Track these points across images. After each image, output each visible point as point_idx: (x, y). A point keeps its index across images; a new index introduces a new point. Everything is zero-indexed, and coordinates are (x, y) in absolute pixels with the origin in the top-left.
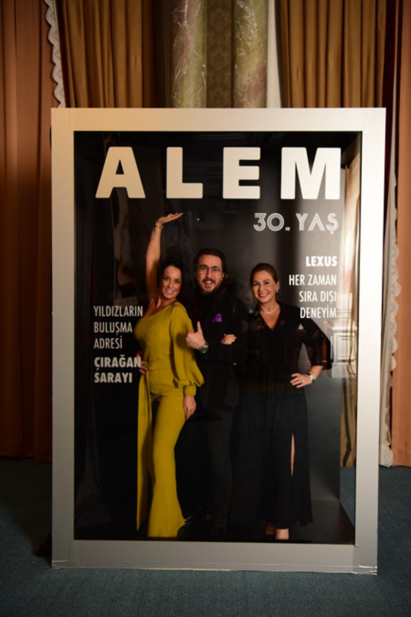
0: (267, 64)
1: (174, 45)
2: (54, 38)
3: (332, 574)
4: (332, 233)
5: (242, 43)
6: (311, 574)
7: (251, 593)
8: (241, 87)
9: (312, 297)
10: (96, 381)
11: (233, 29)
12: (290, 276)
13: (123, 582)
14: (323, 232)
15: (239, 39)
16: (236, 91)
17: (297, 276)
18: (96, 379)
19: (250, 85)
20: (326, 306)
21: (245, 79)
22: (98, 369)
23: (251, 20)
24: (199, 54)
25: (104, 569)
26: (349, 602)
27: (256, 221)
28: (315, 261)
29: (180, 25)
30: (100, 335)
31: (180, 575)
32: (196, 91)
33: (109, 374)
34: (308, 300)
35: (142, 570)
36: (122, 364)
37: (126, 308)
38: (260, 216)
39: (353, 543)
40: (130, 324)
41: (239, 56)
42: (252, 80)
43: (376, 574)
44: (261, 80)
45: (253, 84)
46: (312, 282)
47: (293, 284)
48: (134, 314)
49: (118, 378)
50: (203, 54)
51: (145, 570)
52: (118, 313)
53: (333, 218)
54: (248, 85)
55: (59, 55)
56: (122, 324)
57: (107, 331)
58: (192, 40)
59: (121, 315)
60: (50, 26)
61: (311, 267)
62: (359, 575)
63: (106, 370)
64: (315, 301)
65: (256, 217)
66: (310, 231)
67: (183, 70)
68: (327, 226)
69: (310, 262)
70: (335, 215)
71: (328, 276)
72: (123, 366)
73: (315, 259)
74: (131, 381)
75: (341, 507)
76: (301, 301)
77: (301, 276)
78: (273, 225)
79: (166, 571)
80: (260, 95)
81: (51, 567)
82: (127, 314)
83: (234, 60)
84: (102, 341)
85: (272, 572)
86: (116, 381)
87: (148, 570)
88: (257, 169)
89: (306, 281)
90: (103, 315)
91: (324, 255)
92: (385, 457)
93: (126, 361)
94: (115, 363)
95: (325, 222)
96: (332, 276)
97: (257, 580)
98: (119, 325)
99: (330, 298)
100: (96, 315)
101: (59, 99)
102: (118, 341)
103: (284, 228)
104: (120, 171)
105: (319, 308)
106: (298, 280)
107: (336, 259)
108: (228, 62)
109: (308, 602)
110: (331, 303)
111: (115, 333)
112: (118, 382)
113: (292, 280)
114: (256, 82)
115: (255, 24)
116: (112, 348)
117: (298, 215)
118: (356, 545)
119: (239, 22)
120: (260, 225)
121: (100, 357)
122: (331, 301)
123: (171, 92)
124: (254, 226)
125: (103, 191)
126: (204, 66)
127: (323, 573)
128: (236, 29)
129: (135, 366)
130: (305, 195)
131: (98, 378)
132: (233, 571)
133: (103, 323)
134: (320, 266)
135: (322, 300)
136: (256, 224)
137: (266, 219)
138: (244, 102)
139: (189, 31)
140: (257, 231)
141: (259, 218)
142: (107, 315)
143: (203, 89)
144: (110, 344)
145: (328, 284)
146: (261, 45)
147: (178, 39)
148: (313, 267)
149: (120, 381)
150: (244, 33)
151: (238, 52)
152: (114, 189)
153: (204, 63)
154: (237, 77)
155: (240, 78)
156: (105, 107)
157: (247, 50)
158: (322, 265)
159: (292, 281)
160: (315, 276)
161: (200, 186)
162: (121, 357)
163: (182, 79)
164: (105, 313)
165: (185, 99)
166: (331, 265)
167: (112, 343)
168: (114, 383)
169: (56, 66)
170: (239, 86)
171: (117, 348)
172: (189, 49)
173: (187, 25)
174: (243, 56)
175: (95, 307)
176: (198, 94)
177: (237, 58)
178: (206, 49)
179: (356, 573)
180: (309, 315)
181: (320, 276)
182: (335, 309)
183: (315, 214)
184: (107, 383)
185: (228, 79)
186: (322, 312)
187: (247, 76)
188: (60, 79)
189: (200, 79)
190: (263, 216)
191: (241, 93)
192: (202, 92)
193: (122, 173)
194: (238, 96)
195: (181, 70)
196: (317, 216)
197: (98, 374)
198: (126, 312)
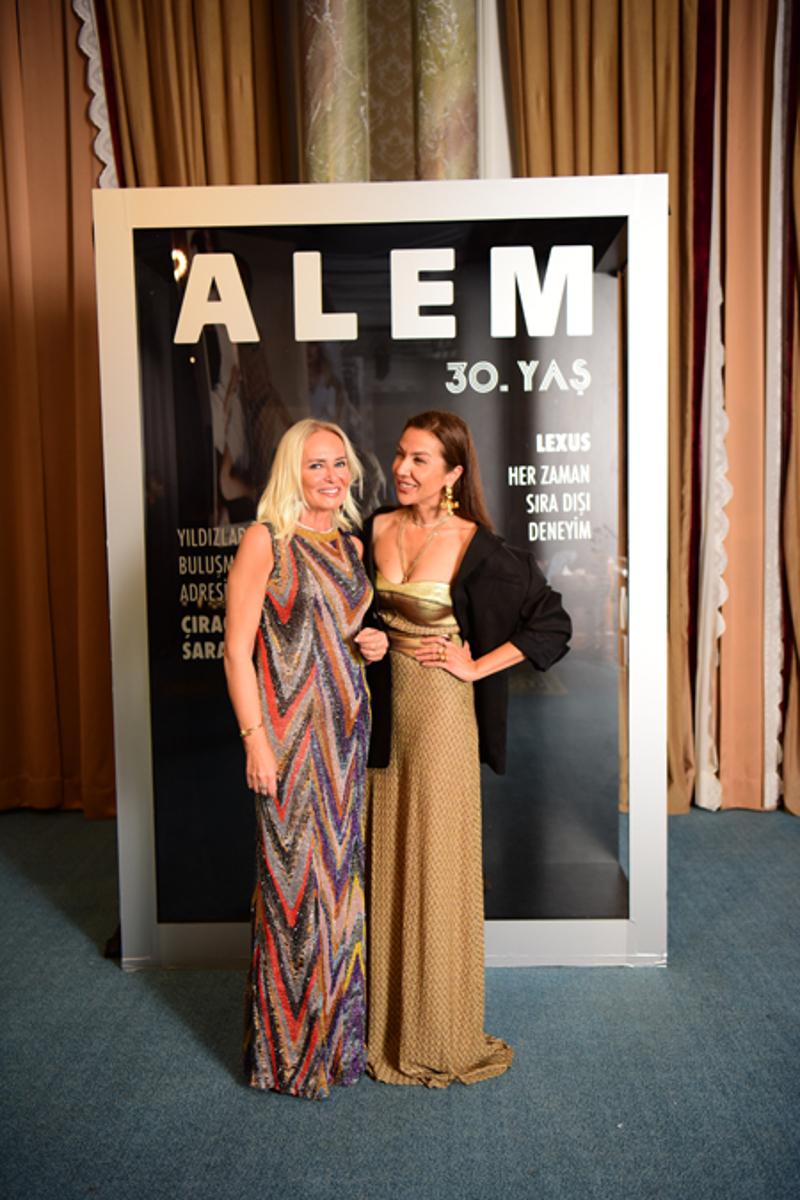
0: (477, 87)
1: (309, 57)
2: (90, 44)
3: (591, 969)
4: (580, 393)
5: (431, 51)
6: (556, 970)
8: (431, 132)
9: (548, 505)
10: (186, 657)
11: (415, 23)
12: (510, 469)
14: (564, 392)
15: (425, 44)
16: (421, 139)
17: (522, 468)
18: (185, 653)
19: (447, 129)
20: (573, 520)
21: (439, 118)
22: (188, 636)
23: (446, 8)
24: (355, 74)
26: (613, 1005)
27: (449, 376)
28: (553, 443)
29: (319, 21)
30: (189, 579)
32: (349, 141)
33: (207, 644)
34: (541, 510)
38: (457, 367)
39: (626, 916)
41: (426, 75)
42: (450, 119)
43: (665, 966)
44: (469, 119)
45: (453, 125)
46: (548, 479)
47: (516, 483)
50: (362, 72)
52: (219, 541)
53: (582, 367)
54: (443, 128)
55: (101, 76)
56: (226, 559)
57: (201, 572)
58: (341, 48)
59: (224, 544)
60: (81, 22)
61: (545, 453)
62: (635, 967)
63: (202, 638)
64: (553, 510)
65: (449, 369)
66: (544, 392)
67: (325, 104)
68: (572, 382)
69: (544, 445)
70: (585, 362)
71: (575, 468)
73: (552, 440)
76: (530, 511)
77: (530, 468)
78: (479, 382)
80: (466, 145)
81: (121, 968)
83: (417, 80)
84: (193, 588)
88: (449, 285)
89: (538, 477)
90: (194, 545)
91: (567, 432)
92: (709, 793)
94: (217, 625)
95: (568, 374)
96: (582, 467)
98: (221, 561)
99: (579, 505)
100: (182, 544)
101: (102, 158)
102: (220, 588)
103: (498, 387)
104: (214, 294)
105: (560, 523)
106: (524, 476)
107: (588, 439)
108: (409, 82)
109: (547, 1005)
110: (581, 514)
111: (215, 573)
113: (516, 475)
114: (457, 122)
115: (454, 16)
116: (211, 599)
117: (522, 364)
118: (631, 920)
119: (424, 12)
120: (456, 382)
121: (191, 616)
122: (582, 510)
123: (304, 146)
124: (447, 384)
125: (187, 332)
126: (364, 94)
127: (576, 968)
128: (419, 25)
130: (532, 332)
131: (188, 652)
133: (195, 558)
134: (562, 451)
135: (566, 509)
136: (449, 381)
137: (466, 373)
139: (334, 32)
140: (450, 393)
141: (453, 372)
142: (201, 544)
143: (363, 140)
144: (207, 593)
145: (575, 481)
146: (466, 54)
147: (314, 47)
148: (550, 453)
150: (433, 31)
151: (424, 68)
153: (365, 89)
154: (423, 110)
155: (429, 115)
156: (189, 184)
157: (439, 63)
158: (565, 450)
159: (513, 479)
160: (553, 468)
161: (352, 318)
163: (325, 120)
164: (197, 541)
165: (331, 157)
166: (580, 451)
167: (211, 592)
168: (216, 660)
169: (96, 97)
170: (428, 130)
171: (219, 600)
172: (335, 65)
173: (331, 21)
174: (433, 75)
175: (179, 531)
176: (354, 147)
177: (423, 78)
178: (367, 63)
179: (632, 966)
180: (545, 535)
181: (561, 468)
182: (588, 523)
183: (550, 361)
184: (205, 660)
185: (410, 112)
186: (566, 531)
187: (442, 111)
188: (103, 121)
189: (358, 120)
190: (461, 367)
191: (432, 143)
192: (361, 142)
193: (219, 299)
194: (425, 149)
195: (322, 103)
196: (554, 365)
197: (187, 644)
198: (233, 539)
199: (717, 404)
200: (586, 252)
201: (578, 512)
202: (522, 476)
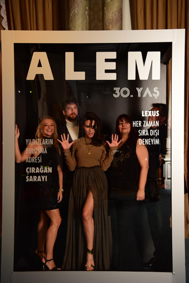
0: (122, 7)
4: (156, 98)
8: (108, 20)
9: (145, 133)
10: (27, 181)
12: (133, 122)
14: (151, 97)
16: (105, 22)
17: (137, 122)
18: (27, 180)
19: (113, 19)
20: (154, 139)
21: (110, 15)
22: (28, 174)
24: (84, 1)
27: (114, 92)
28: (147, 114)
32: (82, 22)
33: (34, 177)
34: (143, 135)
36: (42, 171)
37: (44, 140)
38: (117, 89)
41: (107, 2)
42: (114, 16)
44: (119, 16)
45: (115, 18)
46: (145, 125)
49: (39, 179)
53: (157, 90)
54: (112, 19)
61: (145, 117)
63: (33, 174)
65: (114, 90)
66: (144, 97)
67: (75, 11)
68: (153, 94)
69: (144, 114)
70: (158, 88)
72: (42, 172)
73: (147, 113)
74: (46, 180)
76: (139, 135)
77: (139, 121)
78: (124, 94)
82: (44, 143)
88: (114, 63)
89: (142, 124)
93: (44, 169)
95: (152, 92)
96: (156, 121)
99: (155, 134)
102: (39, 158)
103: (130, 96)
104: (40, 65)
105: (149, 139)
106: (138, 124)
107: (158, 112)
108: (101, 6)
110: (156, 136)
112: (39, 181)
114: (116, 17)
116: (36, 162)
117: (137, 89)
118: (173, 273)
120: (116, 94)
123: (68, 24)
125: (31, 76)
126: (87, 8)
129: (49, 172)
130: (141, 78)
131: (28, 179)
135: (151, 135)
136: (114, 94)
137: (120, 91)
138: (110, 28)
140: (115, 97)
143: (87, 21)
144: (35, 160)
145: (154, 126)
149: (40, 181)
151: (106, 0)
152: (37, 75)
153: (87, 7)
154: (106, 13)
155: (108, 15)
156: (31, 30)
159: (134, 125)
161: (84, 73)
162: (41, 167)
163: (75, 15)
165: (77, 27)
167: (36, 160)
168: (37, 182)
169: (2, 8)
170: (107, 19)
171: (39, 162)
174: (109, 2)
175: (26, 140)
176: (84, 24)
177: (105, 3)
184: (33, 181)
185: (101, 15)
186: (151, 141)
187: (111, 14)
188: (5, 15)
189: (85, 16)
190: (118, 89)
191: (108, 24)
192: (86, 23)
193: (41, 66)
194: (106, 25)
195: (74, 10)
196: (148, 89)
197: (28, 177)
198: (44, 142)
200: (158, 54)
201: (155, 136)
202: (137, 124)
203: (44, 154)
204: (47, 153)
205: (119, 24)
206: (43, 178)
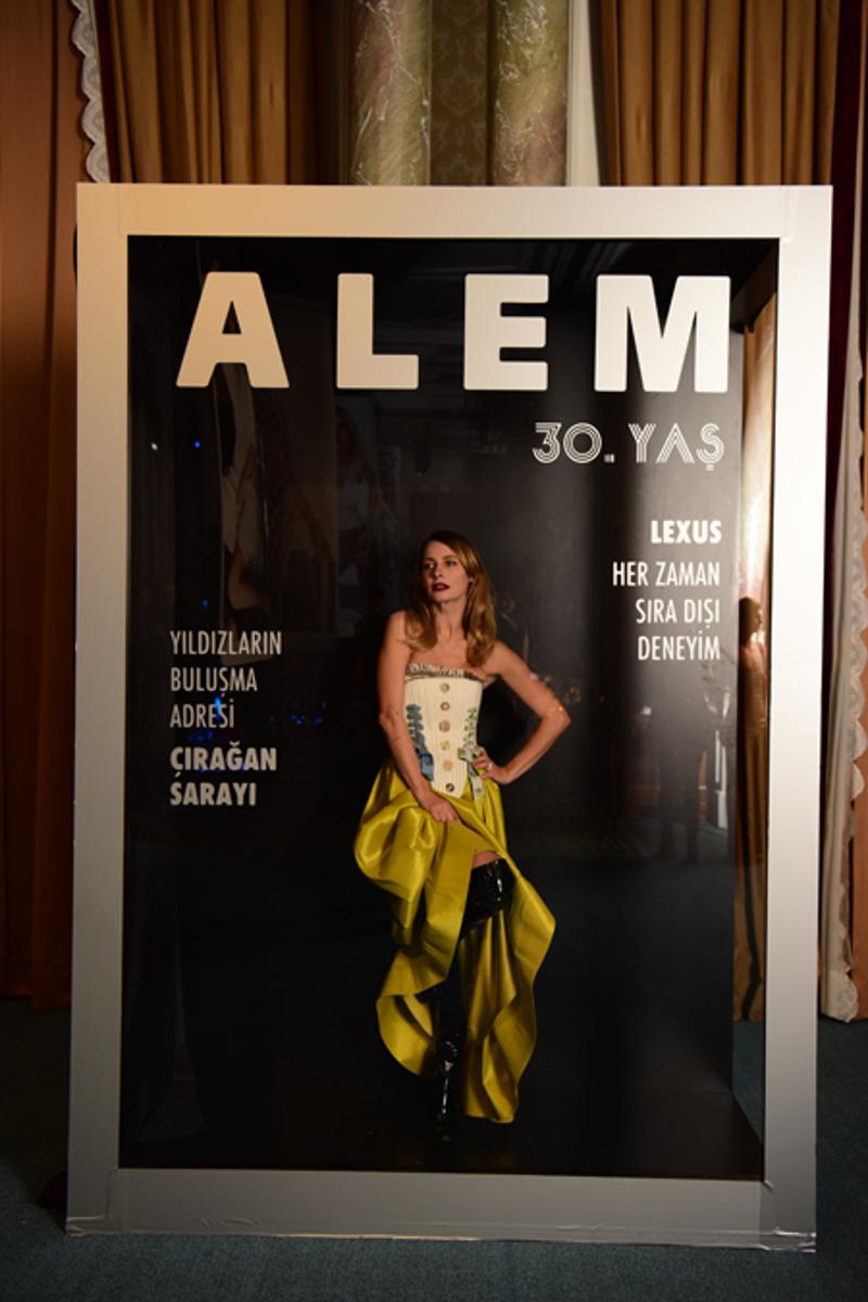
0: (566, 99)
1: (358, 55)
2: (86, 41)
3: (712, 1249)
4: (710, 468)
5: (510, 50)
6: (664, 1250)
7: (525, 1287)
8: (508, 151)
9: (664, 613)
10: (174, 802)
11: (493, 19)
12: (615, 565)
13: (229, 1263)
14: (690, 467)
15: (505, 43)
16: (497, 159)
17: (630, 564)
18: (174, 797)
19: (529, 146)
20: (699, 635)
21: (519, 133)
22: (178, 774)
24: (414, 76)
25: (188, 1237)
27: (538, 440)
28: (672, 532)
29: (373, 11)
30: (182, 697)
31: (362, 1249)
32: (406, 159)
33: (204, 786)
34: (656, 620)
35: (275, 1238)
36: (234, 763)
37: (244, 635)
38: (549, 429)
39: (759, 1176)
40: (251, 671)
41: (506, 81)
42: (533, 135)
43: (813, 1251)
44: (555, 136)
45: (538, 142)
46: (664, 579)
47: (623, 583)
48: (262, 648)
49: (224, 795)
50: (424, 75)
51: (281, 1238)
52: (225, 648)
53: (714, 434)
54: (524, 146)
55: (97, 78)
56: (233, 671)
57: (199, 689)
58: (398, 42)
59: (232, 652)
60: (76, 12)
61: (663, 544)
62: (773, 1251)
63: (197, 777)
64: (671, 620)
65: (538, 431)
66: (660, 464)
67: (377, 112)
68: (699, 453)
69: (660, 534)
70: (717, 428)
71: (701, 566)
72: (234, 768)
73: (671, 527)
74: (252, 802)
75: (736, 1106)
76: (640, 621)
77: (640, 564)
78: (577, 449)
79: (329, 1239)
81: (65, 1232)
82: (247, 649)
83: (493, 88)
84: (188, 710)
85: (573, 1244)
86: (219, 802)
87: (289, 1239)
88: (540, 322)
89: (651, 576)
90: (192, 652)
91: (692, 519)
92: (840, 998)
93: (243, 756)
94: (217, 760)
95: (695, 443)
96: (710, 565)
97: (538, 1262)
98: (227, 675)
99: (705, 615)
100: (176, 651)
101: (94, 177)
102: (224, 710)
103: (601, 456)
104: (232, 326)
105: (679, 638)
106: (633, 574)
107: (720, 528)
108: (480, 97)
110: (708, 627)
111: (218, 691)
112: (224, 804)
113: (620, 573)
114: (541, 139)
115: (542, 9)
116: (211, 725)
117: (634, 428)
118: (767, 1182)
119: (504, 4)
120: (547, 449)
121: (184, 747)
123: (350, 165)
124: (535, 452)
125: (194, 372)
126: (426, 103)
127: (691, 1248)
128: (498, 20)
129: (264, 768)
130: (650, 384)
131: (178, 795)
132: (483, 1242)
133: (192, 671)
134: (683, 542)
135: (687, 620)
136: (537, 447)
137: (560, 437)
139: (391, 24)
140: (539, 463)
141: (544, 435)
142: (201, 652)
143: (424, 156)
144: (206, 717)
145: (701, 583)
146: (555, 56)
147: (366, 42)
148: (669, 545)
149: (229, 803)
150: (516, 27)
151: (502, 72)
152: (219, 368)
153: (427, 98)
154: (500, 124)
155: (507, 130)
156: (200, 181)
157: (522, 66)
158: (688, 540)
159: (619, 577)
160: (672, 566)
161: (412, 361)
162: (231, 747)
163: (376, 132)
164: (195, 648)
165: (381, 181)
166: (708, 541)
167: (211, 716)
168: (215, 807)
169: (90, 104)
170: (504, 148)
171: (223, 726)
172: (392, 64)
173: (388, 11)
174: (514, 80)
175: (172, 634)
176: (411, 166)
177: (500, 85)
178: (430, 65)
179: (767, 1248)
180: (659, 653)
181: (682, 565)
182: (716, 640)
183: (672, 425)
184: (200, 806)
185: (480, 135)
186: (687, 647)
187: (523, 125)
188: (99, 134)
189: (418, 134)
190: (554, 429)
191: (510, 165)
192: (420, 161)
193: (237, 330)
194: (501, 171)
195: (374, 112)
196: (676, 431)
197: (177, 785)
198: (244, 645)
199: (855, 503)
200: (720, 286)
201: (704, 624)
202: (630, 574)
203: (246, 693)
204: (256, 689)
205: (552, 168)
206: (240, 790)
